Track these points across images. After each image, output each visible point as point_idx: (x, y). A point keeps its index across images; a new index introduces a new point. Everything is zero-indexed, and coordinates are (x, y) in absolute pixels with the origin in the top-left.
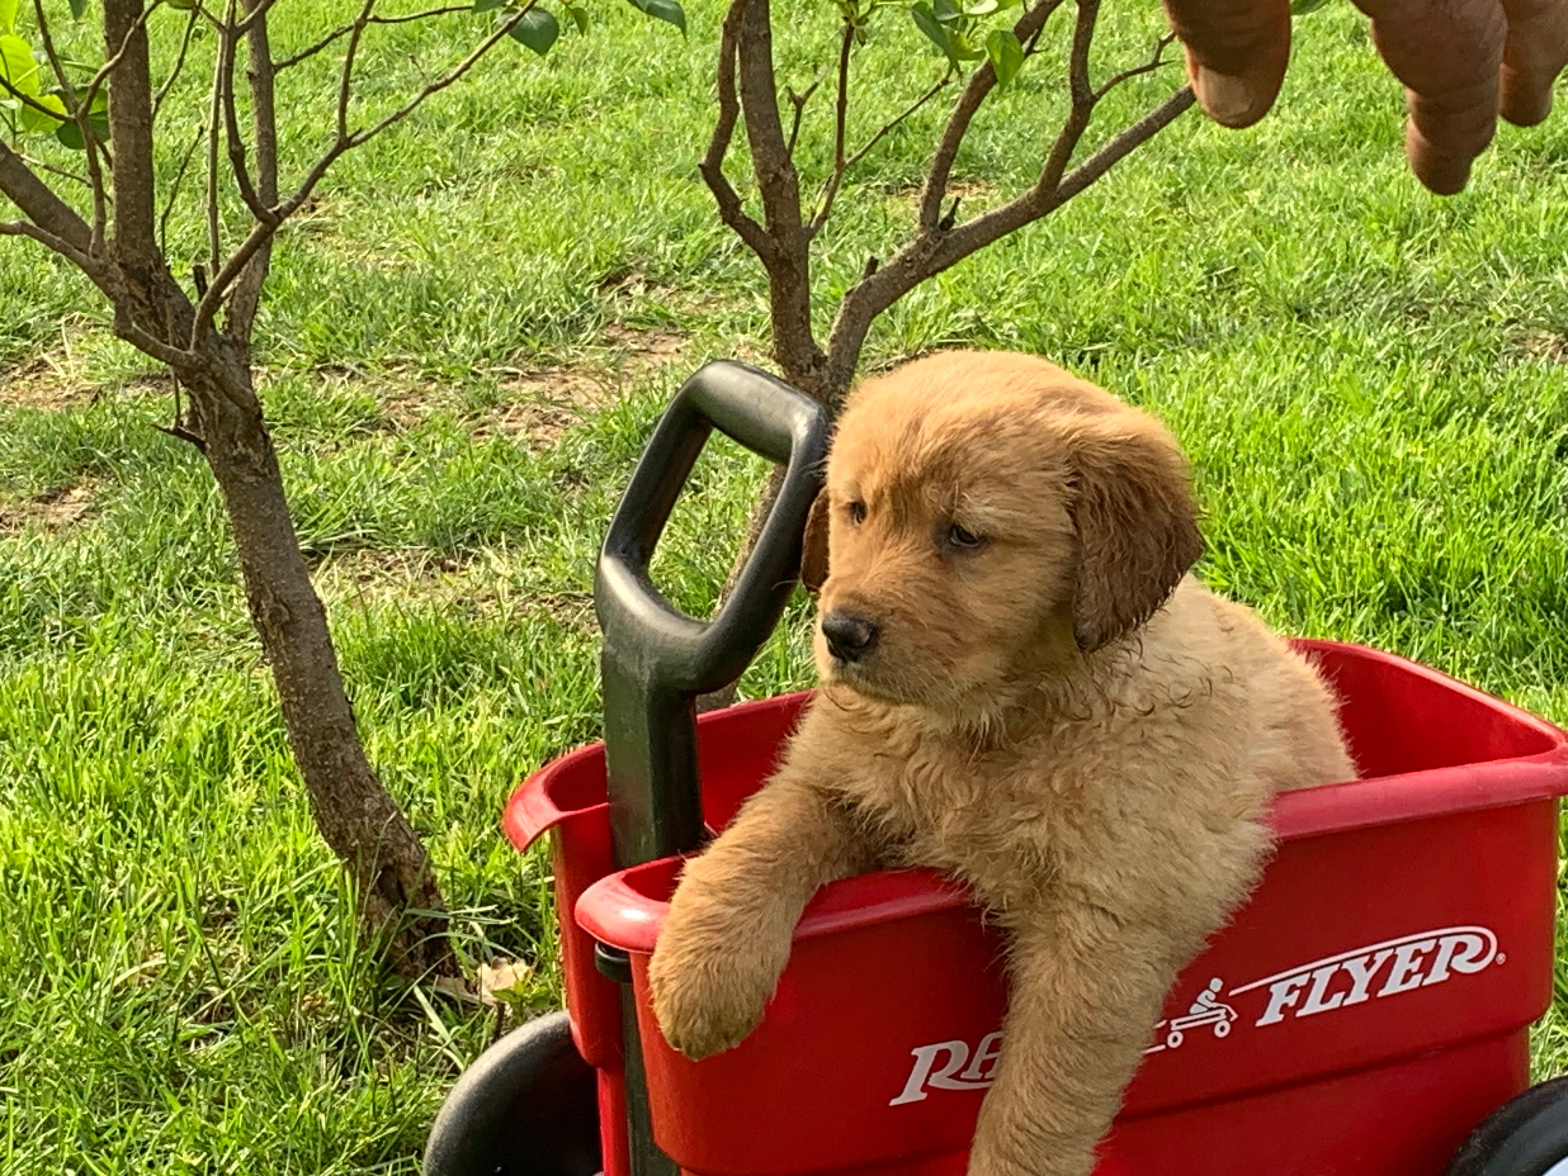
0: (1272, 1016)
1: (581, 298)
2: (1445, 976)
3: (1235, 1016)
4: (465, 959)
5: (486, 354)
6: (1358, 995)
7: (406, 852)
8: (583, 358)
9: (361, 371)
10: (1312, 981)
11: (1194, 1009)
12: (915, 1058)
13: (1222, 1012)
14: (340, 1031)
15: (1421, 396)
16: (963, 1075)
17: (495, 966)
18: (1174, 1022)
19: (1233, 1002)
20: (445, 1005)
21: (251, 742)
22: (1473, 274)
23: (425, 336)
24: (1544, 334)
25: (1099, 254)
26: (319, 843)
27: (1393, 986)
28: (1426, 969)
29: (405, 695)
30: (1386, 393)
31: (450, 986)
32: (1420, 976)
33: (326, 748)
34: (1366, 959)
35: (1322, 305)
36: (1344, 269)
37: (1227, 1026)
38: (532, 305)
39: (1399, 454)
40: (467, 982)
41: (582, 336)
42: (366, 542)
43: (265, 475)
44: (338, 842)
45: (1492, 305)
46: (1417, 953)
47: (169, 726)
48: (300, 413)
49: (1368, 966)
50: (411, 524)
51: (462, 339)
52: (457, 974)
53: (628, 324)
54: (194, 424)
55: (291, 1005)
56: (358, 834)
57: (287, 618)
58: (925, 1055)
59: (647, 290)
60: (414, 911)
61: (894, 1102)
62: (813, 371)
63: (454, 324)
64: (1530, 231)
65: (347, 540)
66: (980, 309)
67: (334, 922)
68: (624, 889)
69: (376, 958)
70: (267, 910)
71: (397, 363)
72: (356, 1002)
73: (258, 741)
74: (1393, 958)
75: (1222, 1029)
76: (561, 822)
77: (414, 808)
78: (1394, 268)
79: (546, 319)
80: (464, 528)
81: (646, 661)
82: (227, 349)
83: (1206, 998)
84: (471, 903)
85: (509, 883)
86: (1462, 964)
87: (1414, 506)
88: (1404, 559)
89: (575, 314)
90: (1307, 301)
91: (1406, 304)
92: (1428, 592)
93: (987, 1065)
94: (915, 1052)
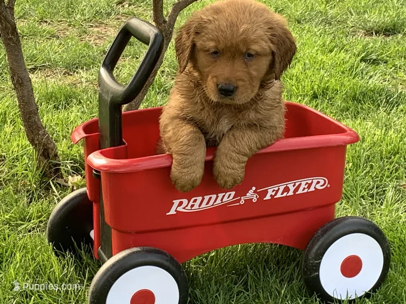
0: (268, 197)
1: (111, 7)
2: (314, 190)
3: (258, 197)
4: (65, 174)
5: (85, 20)
6: (291, 193)
7: (50, 146)
8: (111, 23)
9: (51, 23)
10: (279, 189)
11: (248, 194)
12: (174, 203)
13: (255, 196)
14: (30, 191)
15: (327, 44)
16: (186, 208)
17: (72, 176)
18: (242, 198)
19: (258, 193)
20: (58, 185)
21: (13, 116)
22: (344, 14)
23: (69, 15)
24: (361, 30)
26: (28, 143)
27: (300, 191)
28: (309, 188)
29: (55, 106)
30: (318, 43)
31: (60, 181)
32: (307, 189)
33: (30, 117)
34: (293, 184)
35: (304, 20)
36: (311, 11)
37: (256, 199)
38: (98, 8)
39: (320, 59)
40: (65, 180)
41: (111, 17)
42: (49, 67)
43: (16, 44)
44: (32, 142)
45: (348, 22)
46: (307, 183)
48: (34, 32)
49: (294, 186)
50: (61, 62)
51: (79, 16)
52: (62, 178)
53: (123, 15)
55: (18, 184)
56: (37, 140)
57: (21, 82)
58: (176, 202)
59: (129, 6)
60: (52, 161)
61: (167, 214)
62: (163, 24)
63: (77, 11)
64: (360, 3)
65: (44, 66)
67: (31, 162)
68: (100, 155)
69: (41, 173)
70: (13, 159)
71: (61, 21)
72: (35, 184)
73: (15, 116)
74: (300, 184)
75: (254, 200)
76: (86, 137)
77: (55, 135)
78: (324, 11)
79: (101, 12)
80: (75, 64)
81: (109, 95)
82: (8, 9)
83: (251, 192)
84: (67, 160)
85: (78, 155)
86: (318, 187)
87: (322, 72)
88: (318, 85)
89: (109, 11)
90: (301, 18)
91: (326, 21)
92: (324, 94)
93: (192, 206)
94: (174, 201)
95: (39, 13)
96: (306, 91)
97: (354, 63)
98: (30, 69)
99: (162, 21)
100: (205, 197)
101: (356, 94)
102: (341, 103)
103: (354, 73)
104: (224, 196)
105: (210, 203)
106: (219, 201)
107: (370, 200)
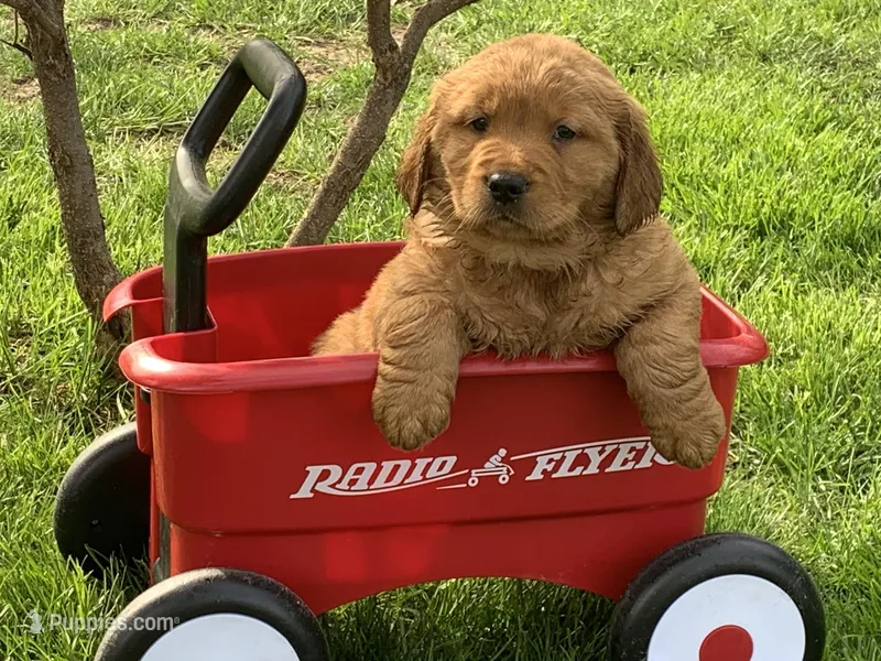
0: (536, 475)
1: (357, 3)
2: (650, 464)
3: (512, 472)
6: (593, 469)
8: (351, 37)
9: (222, 31)
10: (564, 458)
11: (487, 465)
12: (308, 472)
13: (505, 469)
14: (74, 407)
15: (815, 112)
16: (337, 486)
18: (473, 471)
19: (512, 464)
22: (871, 46)
23: (263, 14)
25: (659, 10)
26: (79, 299)
27: (615, 466)
28: (637, 459)
32: (633, 463)
33: (84, 243)
34: (600, 448)
35: (777, 54)
36: (796, 34)
37: (507, 478)
39: (790, 145)
41: (353, 24)
43: (65, 78)
44: (86, 298)
47: (25, 221)
48: (177, 50)
49: (600, 453)
51: (283, 18)
54: (27, 44)
55: (49, 389)
56: (98, 295)
57: (69, 163)
58: (314, 471)
61: (292, 497)
62: (389, 54)
63: (280, 9)
65: (180, 126)
66: (582, 34)
68: (149, 349)
69: (102, 369)
70: (49, 331)
71: (244, 28)
74: (618, 450)
75: (504, 479)
76: (134, 306)
78: (826, 37)
79: (334, 12)
80: (246, 126)
83: (495, 459)
87: (787, 175)
88: (772, 207)
89: (352, 10)
90: (770, 50)
91: (826, 59)
92: (783, 226)
93: (353, 482)
94: (308, 469)
95: (198, 8)
96: (741, 216)
97: (865, 159)
98: (149, 131)
99: (386, 46)
100: (384, 464)
101: (854, 232)
102: (816, 250)
103: (861, 183)
104: (429, 465)
105: (395, 479)
106: (416, 475)
107: (840, 481)
